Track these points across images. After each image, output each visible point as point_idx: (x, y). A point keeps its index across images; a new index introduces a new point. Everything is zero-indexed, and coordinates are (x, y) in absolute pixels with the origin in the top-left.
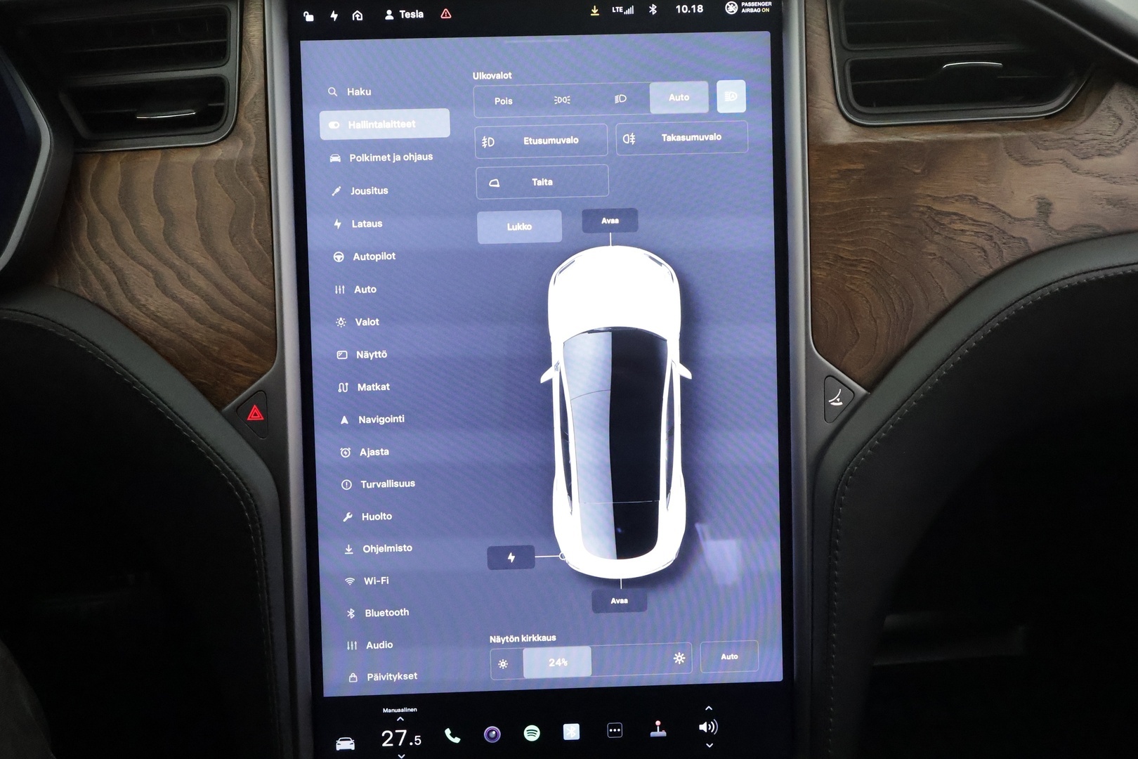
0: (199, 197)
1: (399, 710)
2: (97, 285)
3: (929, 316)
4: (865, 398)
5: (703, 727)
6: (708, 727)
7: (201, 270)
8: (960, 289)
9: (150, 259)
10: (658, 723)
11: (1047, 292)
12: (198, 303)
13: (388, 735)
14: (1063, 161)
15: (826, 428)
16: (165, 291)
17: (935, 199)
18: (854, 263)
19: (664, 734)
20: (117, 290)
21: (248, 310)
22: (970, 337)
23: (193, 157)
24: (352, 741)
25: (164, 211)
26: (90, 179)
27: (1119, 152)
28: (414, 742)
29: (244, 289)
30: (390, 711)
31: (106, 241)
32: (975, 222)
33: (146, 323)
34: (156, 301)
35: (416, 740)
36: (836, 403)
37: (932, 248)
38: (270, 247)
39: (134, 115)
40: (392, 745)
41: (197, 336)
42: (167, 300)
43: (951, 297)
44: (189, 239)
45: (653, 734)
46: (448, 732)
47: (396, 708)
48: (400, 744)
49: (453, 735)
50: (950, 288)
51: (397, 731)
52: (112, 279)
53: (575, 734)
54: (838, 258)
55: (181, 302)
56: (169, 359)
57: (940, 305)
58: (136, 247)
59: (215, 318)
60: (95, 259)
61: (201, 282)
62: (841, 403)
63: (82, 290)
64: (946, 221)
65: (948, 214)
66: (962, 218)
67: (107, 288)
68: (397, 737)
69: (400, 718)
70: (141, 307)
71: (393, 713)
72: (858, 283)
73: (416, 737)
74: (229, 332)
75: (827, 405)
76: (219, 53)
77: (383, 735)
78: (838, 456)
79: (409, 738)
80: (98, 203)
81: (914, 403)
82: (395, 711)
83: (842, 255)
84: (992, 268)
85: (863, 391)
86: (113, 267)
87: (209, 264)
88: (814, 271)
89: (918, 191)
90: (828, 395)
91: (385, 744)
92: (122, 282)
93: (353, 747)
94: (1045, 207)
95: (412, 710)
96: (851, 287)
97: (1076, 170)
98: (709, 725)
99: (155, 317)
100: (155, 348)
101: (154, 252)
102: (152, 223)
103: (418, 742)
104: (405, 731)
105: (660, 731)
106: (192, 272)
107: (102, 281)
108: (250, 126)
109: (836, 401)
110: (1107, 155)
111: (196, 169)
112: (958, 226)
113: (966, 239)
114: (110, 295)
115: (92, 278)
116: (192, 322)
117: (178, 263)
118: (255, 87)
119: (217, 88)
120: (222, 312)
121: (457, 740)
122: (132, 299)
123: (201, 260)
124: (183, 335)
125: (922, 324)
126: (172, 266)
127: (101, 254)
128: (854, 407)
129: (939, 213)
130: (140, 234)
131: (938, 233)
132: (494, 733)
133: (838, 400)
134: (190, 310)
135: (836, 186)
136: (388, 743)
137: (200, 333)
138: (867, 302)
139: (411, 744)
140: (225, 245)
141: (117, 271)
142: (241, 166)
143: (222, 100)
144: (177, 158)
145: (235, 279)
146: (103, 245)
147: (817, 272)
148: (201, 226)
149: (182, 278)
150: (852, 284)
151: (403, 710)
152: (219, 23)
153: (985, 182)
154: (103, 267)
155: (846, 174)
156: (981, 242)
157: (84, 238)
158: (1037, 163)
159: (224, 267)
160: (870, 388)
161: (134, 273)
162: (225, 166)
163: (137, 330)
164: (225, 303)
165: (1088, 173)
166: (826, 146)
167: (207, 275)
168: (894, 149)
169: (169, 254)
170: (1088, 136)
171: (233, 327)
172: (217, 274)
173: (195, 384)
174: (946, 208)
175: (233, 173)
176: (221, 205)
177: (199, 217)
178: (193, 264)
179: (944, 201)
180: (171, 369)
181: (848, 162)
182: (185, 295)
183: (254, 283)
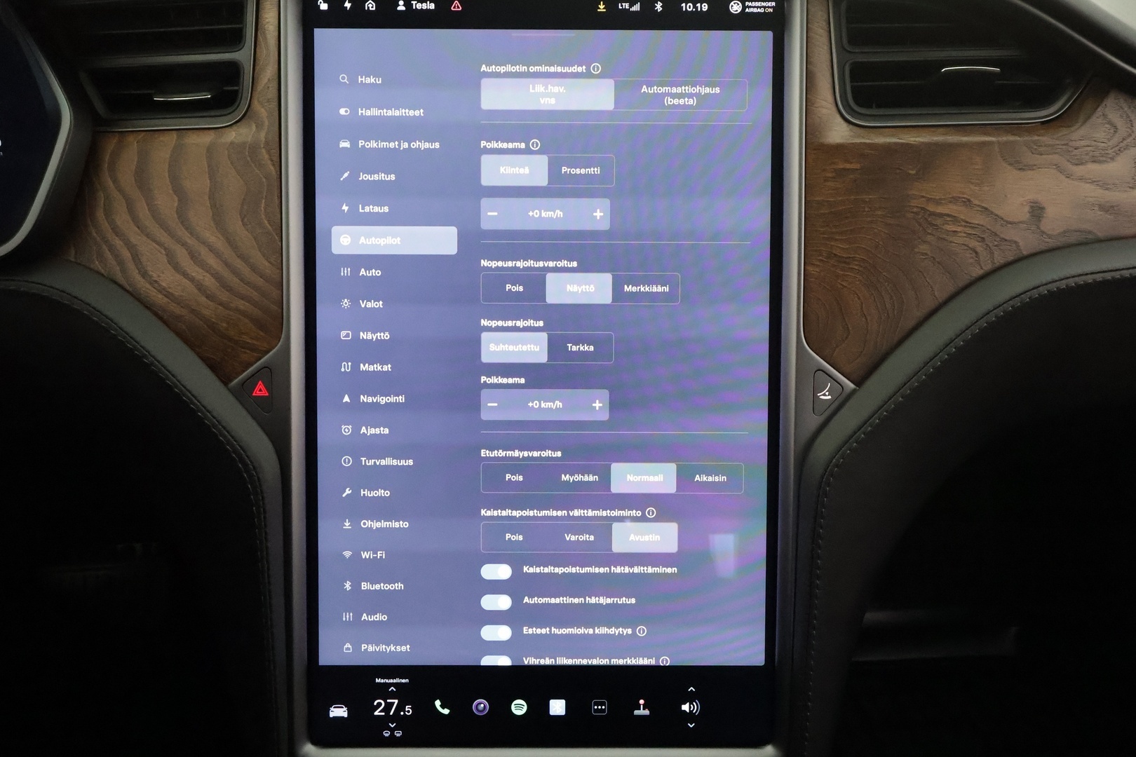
0: (212, 176)
1: (391, 681)
2: (111, 261)
3: (918, 314)
4: (854, 392)
5: (685, 707)
6: (690, 707)
7: (211, 249)
8: (951, 289)
10: (642, 702)
11: (1035, 294)
12: (209, 281)
13: (379, 704)
14: (1058, 167)
15: (813, 421)
16: (177, 267)
17: (929, 200)
18: (847, 260)
19: (647, 712)
20: (131, 266)
21: (256, 288)
22: (958, 336)
23: (207, 138)
24: (345, 709)
25: (179, 191)
26: (107, 158)
27: (1112, 159)
28: (404, 711)
29: (254, 268)
30: (382, 681)
31: (122, 218)
32: (968, 223)
33: (159, 299)
34: (168, 278)
35: (407, 710)
36: (825, 396)
37: (924, 248)
38: (280, 228)
39: (151, 96)
40: (383, 714)
41: (206, 312)
42: (178, 277)
43: (941, 296)
44: (201, 217)
45: (636, 712)
46: (438, 703)
47: (389, 678)
48: (391, 713)
49: (443, 706)
50: (940, 287)
51: (388, 701)
52: (126, 254)
53: (561, 710)
54: (831, 255)
55: (192, 280)
56: (179, 334)
57: (930, 304)
58: (150, 224)
59: (224, 296)
60: (110, 235)
61: (212, 261)
62: (830, 397)
63: (97, 265)
64: (939, 221)
65: (941, 215)
66: (955, 220)
67: (121, 263)
68: (389, 706)
69: (392, 688)
70: (154, 283)
71: (385, 683)
72: (850, 280)
73: (407, 707)
74: (237, 310)
75: (815, 397)
76: (235, 39)
77: (375, 704)
78: (824, 449)
79: (400, 707)
80: (115, 181)
81: (901, 399)
82: (387, 681)
83: (834, 252)
84: (982, 269)
85: (852, 386)
86: (127, 243)
87: (221, 244)
88: (808, 268)
89: (914, 192)
90: (817, 389)
91: (376, 713)
92: (136, 257)
93: (345, 715)
94: (1037, 211)
95: (404, 681)
96: (844, 283)
97: (1069, 176)
98: (692, 706)
99: (168, 295)
100: (165, 323)
101: (167, 229)
102: (166, 202)
103: (409, 712)
104: (396, 701)
105: (644, 709)
106: (204, 251)
107: (117, 256)
108: (262, 110)
109: (824, 395)
110: (1100, 162)
111: (210, 151)
112: (951, 227)
113: (956, 240)
114: (124, 271)
115: (108, 255)
116: (203, 299)
117: (191, 241)
118: (268, 73)
119: (232, 72)
120: (230, 289)
121: (446, 711)
122: (144, 274)
123: (212, 239)
124: (193, 311)
125: (912, 323)
126: (184, 244)
127: (116, 231)
128: (843, 401)
129: (933, 214)
130: (155, 213)
131: (929, 234)
132: (482, 705)
133: (827, 393)
134: (200, 287)
135: (831, 184)
136: (380, 712)
137: (209, 310)
138: (859, 298)
139: (402, 713)
140: (236, 225)
141: (131, 247)
142: (254, 148)
143: (237, 84)
144: (193, 140)
145: (244, 258)
146: (119, 223)
147: (810, 268)
148: (213, 206)
149: (193, 256)
150: (843, 281)
151: (395, 681)
152: (238, 12)
153: (976, 184)
154: (118, 243)
155: (841, 173)
156: (974, 243)
157: (100, 214)
158: (1031, 167)
159: (233, 246)
160: (859, 383)
161: (146, 248)
162: (237, 148)
163: (148, 306)
164: (234, 281)
165: (1081, 179)
166: (823, 145)
167: (217, 254)
168: (889, 150)
169: (182, 232)
170: (1083, 143)
171: (242, 305)
172: (228, 253)
173: (204, 360)
174: (940, 210)
175: (245, 155)
176: (233, 185)
177: (212, 196)
178: (204, 243)
179: (938, 202)
180: (180, 344)
181: (844, 162)
182: (196, 272)
183: (263, 263)
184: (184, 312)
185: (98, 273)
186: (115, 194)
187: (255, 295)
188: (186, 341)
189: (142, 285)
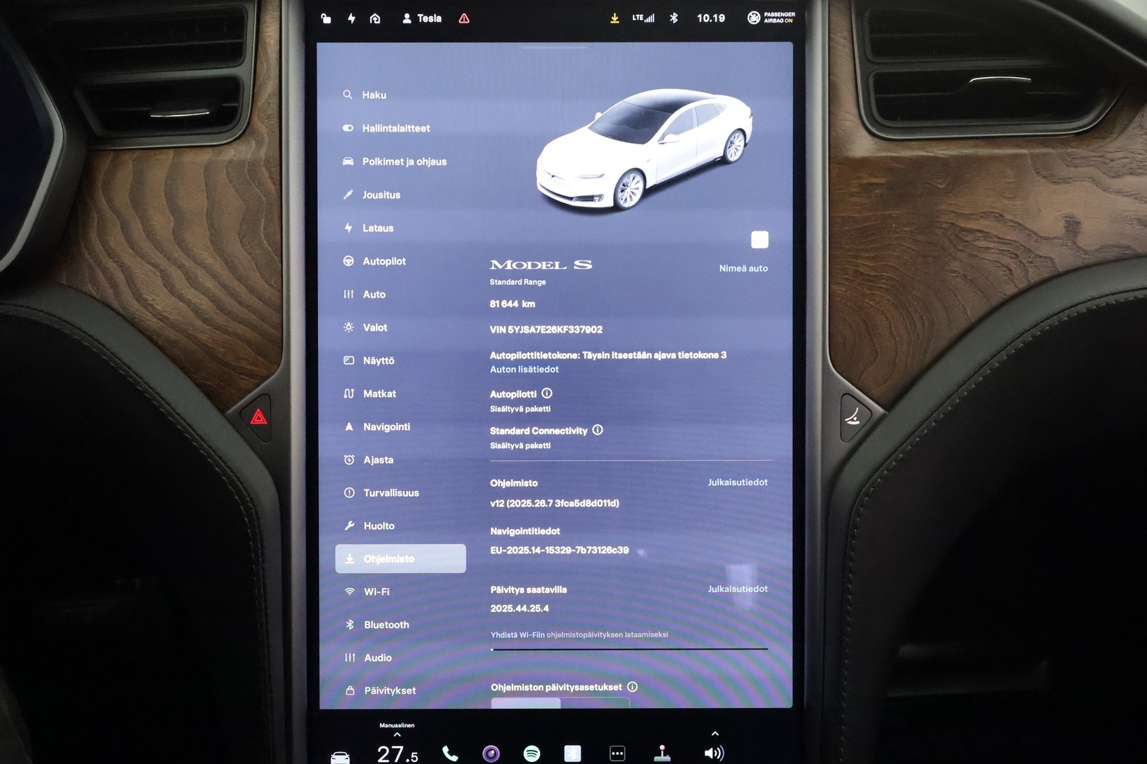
0: (210, 195)
1: (396, 726)
3: (951, 334)
4: (883, 417)
5: (709, 753)
6: (714, 753)
7: (210, 271)
8: (984, 308)
9: (158, 258)
10: (662, 747)
11: (1073, 312)
12: (205, 304)
13: (384, 751)
14: (1093, 179)
15: (842, 448)
16: (172, 291)
17: (959, 215)
18: (874, 279)
19: (668, 758)
20: (124, 288)
21: (254, 311)
22: (993, 357)
23: (205, 156)
24: (347, 756)
25: (174, 209)
26: (101, 177)
28: (410, 759)
29: (252, 290)
30: (387, 726)
31: (116, 239)
32: (1001, 241)
33: (152, 322)
34: (162, 301)
35: (413, 757)
36: (853, 422)
37: (955, 265)
38: (280, 249)
39: (147, 115)
40: (388, 761)
41: (203, 337)
42: (174, 300)
43: (973, 315)
44: (198, 239)
45: (657, 759)
46: (445, 750)
47: (393, 723)
48: (396, 761)
49: (451, 753)
50: (973, 306)
51: (393, 747)
52: (120, 277)
53: (576, 756)
54: (857, 273)
55: (188, 303)
56: (174, 360)
57: (962, 324)
58: (145, 245)
59: (221, 319)
61: (210, 284)
62: (858, 422)
63: (90, 288)
64: (969, 238)
65: (972, 231)
66: (987, 235)
67: (115, 286)
68: (393, 753)
69: (397, 733)
70: (148, 306)
71: (390, 728)
72: (877, 300)
73: (413, 753)
74: (236, 335)
75: (842, 423)
76: (235, 53)
77: (379, 750)
78: (853, 477)
79: (406, 754)
80: (109, 201)
81: (934, 424)
82: (392, 726)
83: (861, 270)
84: (1016, 286)
85: (880, 410)
86: (121, 266)
87: (218, 266)
88: (832, 286)
89: (943, 207)
90: (845, 413)
91: (380, 760)
92: (130, 279)
93: (348, 762)
94: (1073, 226)
95: (409, 726)
96: (871, 303)
97: (1106, 189)
98: (715, 751)
99: (162, 318)
100: (160, 348)
101: (162, 250)
102: (162, 222)
103: (414, 759)
104: (402, 748)
105: (664, 755)
106: (200, 272)
107: (110, 279)
108: (262, 126)
109: (852, 420)
110: (1139, 174)
111: (208, 168)
112: (983, 244)
113: (988, 256)
114: (117, 294)
115: (101, 276)
116: (199, 323)
117: (188, 263)
118: (270, 87)
119: (232, 88)
120: (228, 314)
121: (454, 758)
122: (139, 298)
123: (209, 261)
124: (189, 336)
125: (942, 343)
126: (181, 267)
127: (111, 254)
128: (872, 426)
129: (963, 230)
130: (150, 235)
131: (960, 250)
132: (493, 752)
133: (855, 419)
134: (196, 311)
136: (384, 759)
137: (205, 334)
138: (887, 319)
139: (408, 761)
140: (234, 246)
141: (125, 270)
142: (253, 166)
143: (237, 100)
144: (191, 157)
145: (242, 280)
146: (112, 243)
147: (834, 287)
148: (211, 226)
149: (191, 280)
150: (871, 300)
151: (400, 726)
152: (237, 24)
153: (1009, 199)
154: (111, 265)
155: (867, 188)
156: (1007, 260)
158: (1066, 181)
159: (230, 265)
160: (889, 406)
161: (141, 271)
162: (236, 166)
164: (232, 304)
165: (1119, 192)
166: (847, 159)
167: (215, 277)
168: (918, 164)
169: (178, 254)
170: (1119, 155)
171: (241, 329)
172: (226, 275)
173: (199, 385)
174: (971, 225)
175: (245, 174)
176: (232, 204)
177: (209, 217)
178: (201, 264)
179: (968, 217)
180: (179, 372)
181: (871, 175)
182: (191, 294)
183: (262, 285)
186: (109, 214)
187: (254, 318)
188: (183, 369)
189: (135, 307)
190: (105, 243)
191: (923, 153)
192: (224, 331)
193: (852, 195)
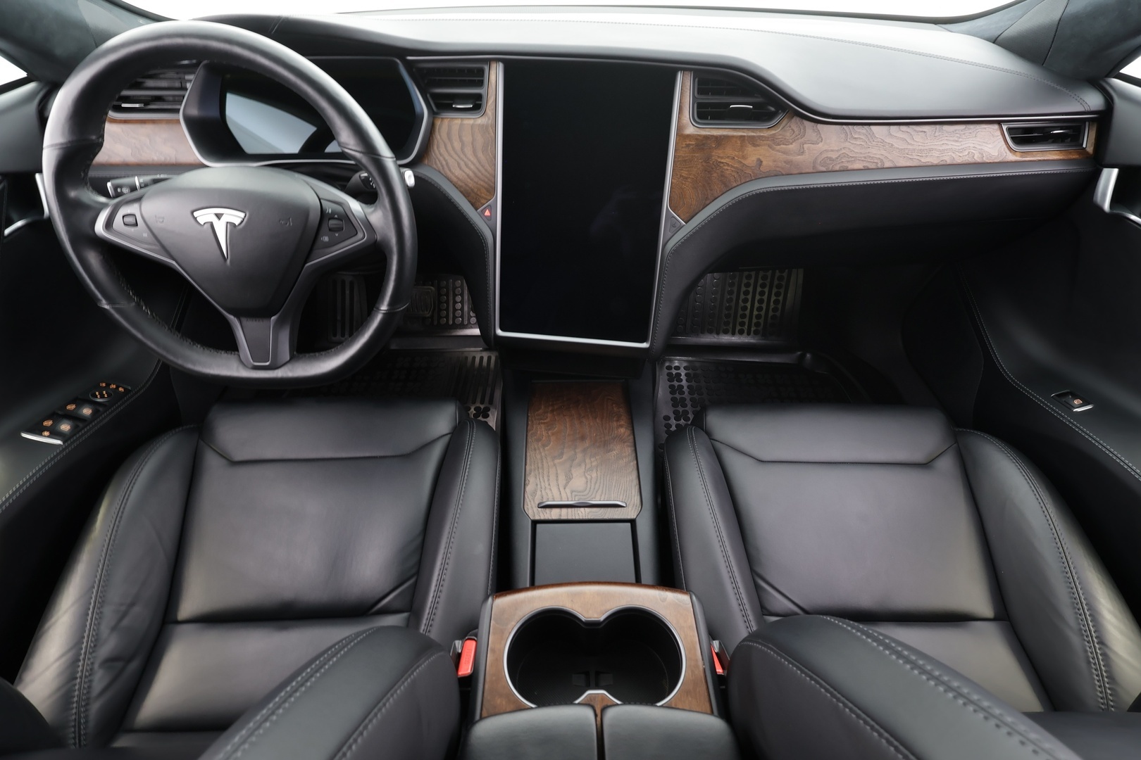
0: (473, 136)
2: (439, 165)
4: (684, 226)
7: (472, 163)
8: (724, 191)
9: (455, 156)
11: (751, 194)
12: (471, 174)
14: (769, 146)
15: (670, 235)
16: (460, 168)
17: (719, 157)
18: (687, 178)
20: (445, 167)
21: (487, 178)
23: (471, 122)
25: (461, 140)
26: (437, 128)
27: (791, 144)
29: (486, 170)
31: (442, 150)
32: (732, 167)
33: (455, 179)
34: (457, 172)
37: (716, 175)
38: (495, 157)
39: (452, 104)
41: (470, 185)
42: (461, 172)
44: (469, 151)
50: (719, 190)
52: (444, 163)
54: (681, 176)
55: (466, 173)
56: (461, 192)
57: (715, 196)
58: (452, 152)
59: (476, 180)
60: (439, 156)
61: (472, 167)
62: (675, 227)
63: (435, 166)
64: (722, 165)
65: (723, 163)
66: (728, 165)
67: (442, 166)
70: (453, 173)
72: (688, 185)
74: (480, 185)
76: (480, 83)
80: (440, 136)
81: (699, 229)
83: (683, 174)
84: (736, 183)
85: (684, 223)
86: (444, 159)
87: (475, 161)
88: (673, 180)
89: (714, 154)
90: (672, 224)
92: (447, 164)
94: (760, 162)
97: (773, 150)
99: (458, 178)
100: (457, 188)
101: (457, 154)
102: (457, 145)
106: (470, 163)
107: (441, 164)
108: (489, 112)
110: (786, 145)
111: (472, 126)
112: (726, 167)
113: (728, 172)
114: (443, 169)
115: (438, 162)
116: (469, 180)
117: (465, 159)
118: (491, 101)
119: (479, 97)
120: (478, 177)
122: (450, 170)
123: (472, 159)
124: (466, 185)
126: (463, 160)
127: (441, 154)
128: (680, 228)
129: (720, 162)
130: (453, 148)
131: (718, 170)
134: (468, 175)
135: (683, 149)
137: (471, 184)
138: (690, 192)
140: (480, 155)
141: (446, 161)
142: (487, 127)
143: (481, 101)
144: (466, 122)
145: (483, 166)
146: (442, 151)
148: (473, 147)
149: (467, 165)
150: (684, 185)
152: (481, 72)
153: (738, 152)
154: (441, 158)
155: (688, 146)
156: (733, 174)
157: (435, 148)
158: (758, 146)
159: (480, 163)
160: (686, 222)
161: (451, 161)
162: (481, 126)
163: (451, 182)
164: (480, 174)
165: (778, 151)
166: (682, 134)
167: (474, 164)
168: (707, 137)
169: (462, 156)
170: (780, 137)
171: (482, 183)
172: (477, 164)
173: (470, 202)
174: (722, 161)
175: (484, 129)
176: (480, 140)
177: (472, 144)
178: (470, 160)
179: (722, 158)
180: (462, 196)
181: (690, 141)
182: (467, 170)
183: (489, 169)
184: (463, 184)
185: (435, 169)
186: (440, 141)
187: (486, 180)
188: (464, 195)
189: (449, 174)
190: (439, 151)
191: (709, 133)
192: (477, 183)
193: (682, 147)
